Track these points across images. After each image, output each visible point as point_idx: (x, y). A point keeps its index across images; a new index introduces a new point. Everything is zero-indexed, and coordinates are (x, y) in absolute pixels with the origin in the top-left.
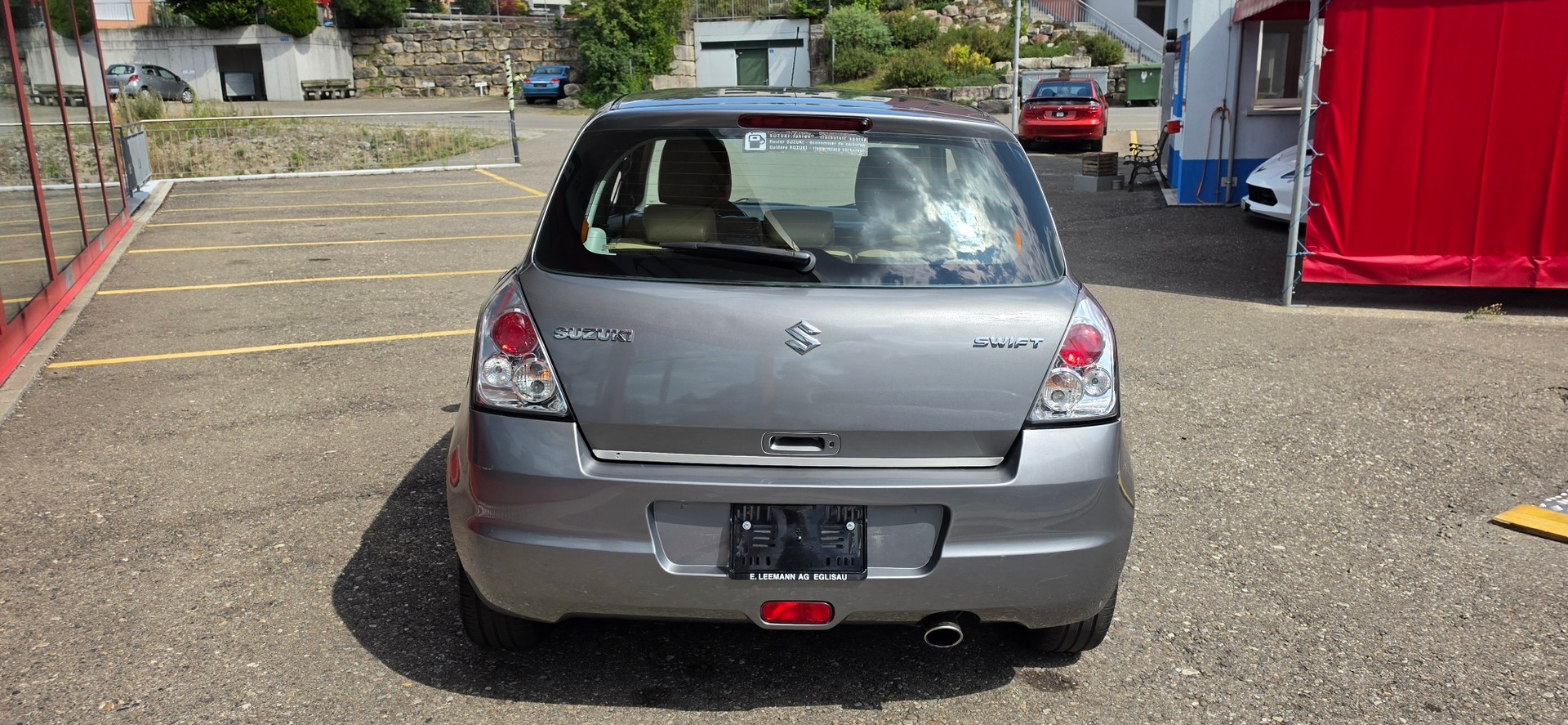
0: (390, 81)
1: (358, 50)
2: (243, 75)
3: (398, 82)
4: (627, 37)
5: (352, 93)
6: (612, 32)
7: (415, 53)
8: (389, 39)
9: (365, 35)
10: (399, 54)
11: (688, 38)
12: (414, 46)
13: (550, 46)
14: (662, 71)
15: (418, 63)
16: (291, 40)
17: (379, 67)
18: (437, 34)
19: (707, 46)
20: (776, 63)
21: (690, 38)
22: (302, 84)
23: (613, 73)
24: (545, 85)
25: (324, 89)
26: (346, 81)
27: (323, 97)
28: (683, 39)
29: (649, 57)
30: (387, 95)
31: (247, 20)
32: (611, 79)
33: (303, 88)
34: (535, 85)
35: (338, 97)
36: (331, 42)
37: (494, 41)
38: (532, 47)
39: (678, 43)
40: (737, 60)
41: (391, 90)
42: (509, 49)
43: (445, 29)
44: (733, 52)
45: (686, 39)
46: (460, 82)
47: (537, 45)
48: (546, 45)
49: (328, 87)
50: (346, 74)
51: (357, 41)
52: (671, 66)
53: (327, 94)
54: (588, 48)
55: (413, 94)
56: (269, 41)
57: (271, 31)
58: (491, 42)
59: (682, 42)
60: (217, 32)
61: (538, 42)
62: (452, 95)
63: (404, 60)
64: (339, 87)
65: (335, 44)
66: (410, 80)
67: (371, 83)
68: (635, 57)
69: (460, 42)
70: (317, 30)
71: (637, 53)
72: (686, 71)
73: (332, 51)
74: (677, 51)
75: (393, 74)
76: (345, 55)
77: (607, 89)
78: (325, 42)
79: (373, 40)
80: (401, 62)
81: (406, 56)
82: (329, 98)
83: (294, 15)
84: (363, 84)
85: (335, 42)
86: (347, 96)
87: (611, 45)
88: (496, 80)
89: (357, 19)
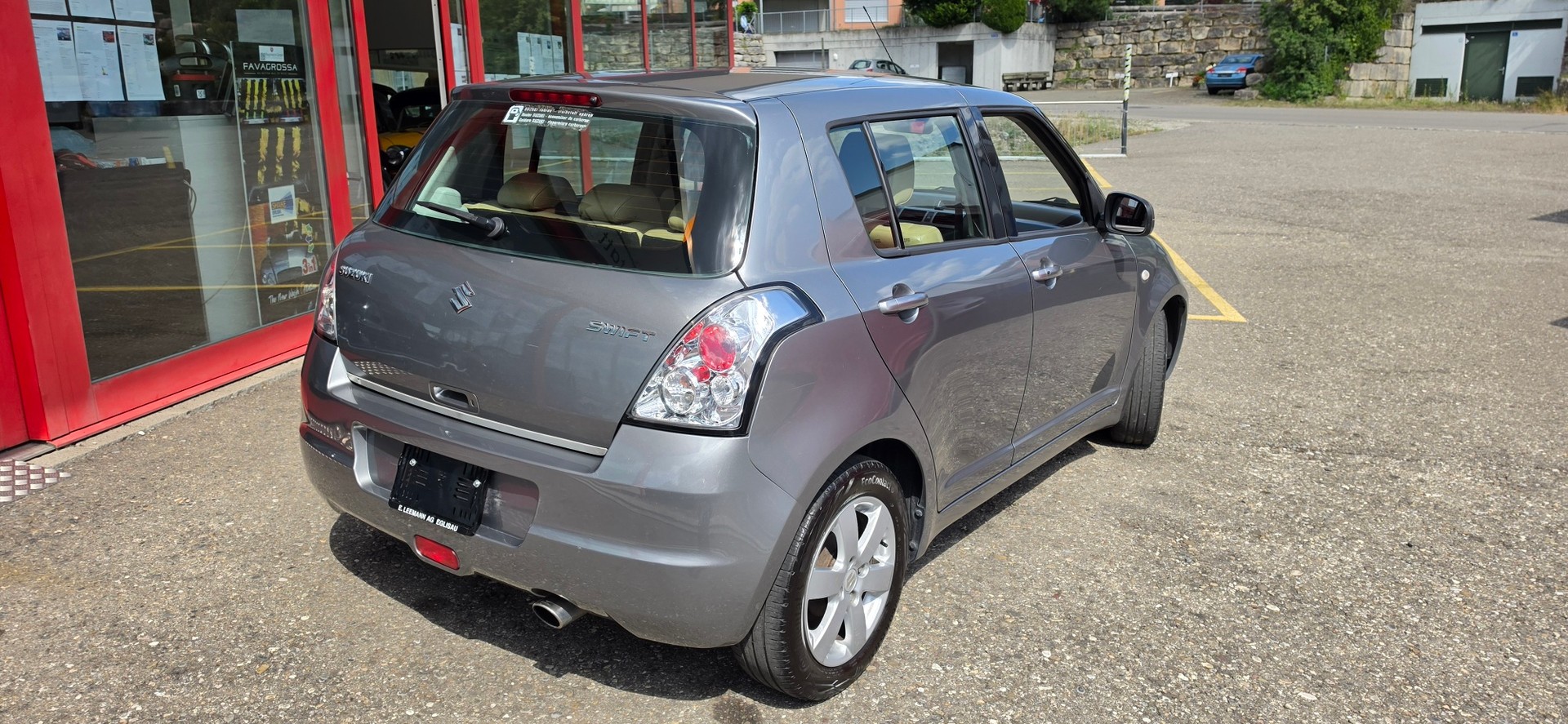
0: (1085, 73)
1: (1061, 44)
2: (957, 68)
3: (1093, 74)
4: (1327, 21)
5: (1048, 85)
6: (1309, 17)
7: (1113, 45)
8: (1092, 33)
9: (1069, 29)
10: (1098, 47)
11: (1406, 22)
12: (1112, 38)
13: (1251, 34)
14: (1366, 59)
15: (1114, 55)
16: (1000, 36)
17: (1077, 60)
18: (1137, 25)
19: (1428, 30)
20: (1519, 48)
21: (1409, 21)
22: (1003, 76)
23: (1302, 61)
24: (1230, 75)
25: (1022, 82)
26: (1045, 73)
27: (1021, 89)
28: (1399, 23)
29: (1350, 43)
30: (1080, 86)
31: (966, 18)
32: (1299, 68)
33: (1004, 80)
34: (1220, 75)
35: (1034, 89)
36: (1037, 37)
37: (1193, 31)
38: (1232, 36)
39: (1393, 27)
40: (1467, 46)
41: (1085, 82)
42: (1207, 38)
43: (1146, 20)
44: (1463, 36)
45: (1404, 22)
46: (1151, 73)
47: (1238, 33)
48: (1247, 33)
49: (1027, 79)
50: (1047, 67)
51: (1062, 35)
52: (1378, 53)
53: (1025, 86)
54: (1278, 35)
55: (1105, 85)
56: (983, 37)
57: (984, 28)
58: (1189, 32)
59: (1398, 26)
60: (940, 31)
61: (1240, 30)
62: (1142, 86)
63: (1101, 52)
64: (1037, 80)
65: (1041, 39)
66: (1104, 72)
67: (1068, 75)
68: (1334, 43)
69: (1158, 33)
70: (1025, 26)
71: (1337, 40)
72: (1397, 58)
73: (1037, 45)
74: (1389, 37)
75: (1089, 67)
76: (1049, 48)
77: (1293, 79)
78: (1031, 38)
79: (1075, 34)
80: (1099, 54)
81: (1104, 48)
82: (1026, 89)
83: (1005, 13)
84: (1060, 76)
85: (1040, 37)
86: (1044, 88)
87: (1306, 31)
88: (1188, 70)
89: (1064, 14)
